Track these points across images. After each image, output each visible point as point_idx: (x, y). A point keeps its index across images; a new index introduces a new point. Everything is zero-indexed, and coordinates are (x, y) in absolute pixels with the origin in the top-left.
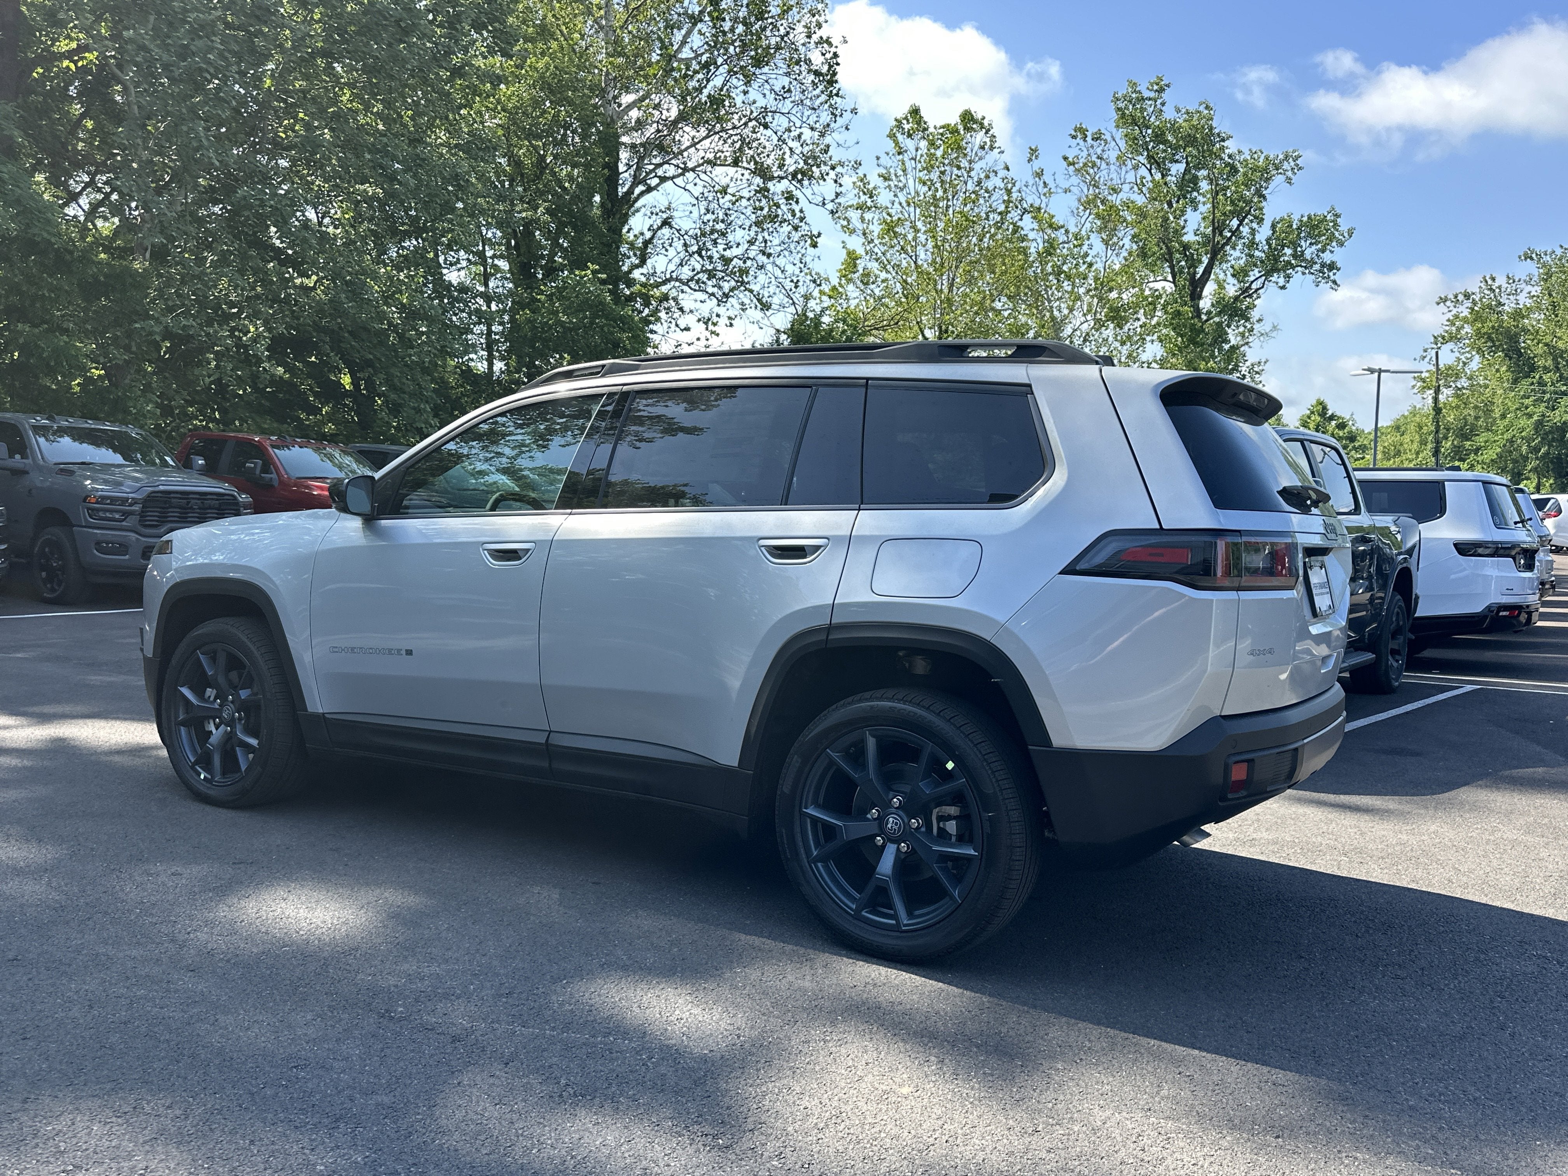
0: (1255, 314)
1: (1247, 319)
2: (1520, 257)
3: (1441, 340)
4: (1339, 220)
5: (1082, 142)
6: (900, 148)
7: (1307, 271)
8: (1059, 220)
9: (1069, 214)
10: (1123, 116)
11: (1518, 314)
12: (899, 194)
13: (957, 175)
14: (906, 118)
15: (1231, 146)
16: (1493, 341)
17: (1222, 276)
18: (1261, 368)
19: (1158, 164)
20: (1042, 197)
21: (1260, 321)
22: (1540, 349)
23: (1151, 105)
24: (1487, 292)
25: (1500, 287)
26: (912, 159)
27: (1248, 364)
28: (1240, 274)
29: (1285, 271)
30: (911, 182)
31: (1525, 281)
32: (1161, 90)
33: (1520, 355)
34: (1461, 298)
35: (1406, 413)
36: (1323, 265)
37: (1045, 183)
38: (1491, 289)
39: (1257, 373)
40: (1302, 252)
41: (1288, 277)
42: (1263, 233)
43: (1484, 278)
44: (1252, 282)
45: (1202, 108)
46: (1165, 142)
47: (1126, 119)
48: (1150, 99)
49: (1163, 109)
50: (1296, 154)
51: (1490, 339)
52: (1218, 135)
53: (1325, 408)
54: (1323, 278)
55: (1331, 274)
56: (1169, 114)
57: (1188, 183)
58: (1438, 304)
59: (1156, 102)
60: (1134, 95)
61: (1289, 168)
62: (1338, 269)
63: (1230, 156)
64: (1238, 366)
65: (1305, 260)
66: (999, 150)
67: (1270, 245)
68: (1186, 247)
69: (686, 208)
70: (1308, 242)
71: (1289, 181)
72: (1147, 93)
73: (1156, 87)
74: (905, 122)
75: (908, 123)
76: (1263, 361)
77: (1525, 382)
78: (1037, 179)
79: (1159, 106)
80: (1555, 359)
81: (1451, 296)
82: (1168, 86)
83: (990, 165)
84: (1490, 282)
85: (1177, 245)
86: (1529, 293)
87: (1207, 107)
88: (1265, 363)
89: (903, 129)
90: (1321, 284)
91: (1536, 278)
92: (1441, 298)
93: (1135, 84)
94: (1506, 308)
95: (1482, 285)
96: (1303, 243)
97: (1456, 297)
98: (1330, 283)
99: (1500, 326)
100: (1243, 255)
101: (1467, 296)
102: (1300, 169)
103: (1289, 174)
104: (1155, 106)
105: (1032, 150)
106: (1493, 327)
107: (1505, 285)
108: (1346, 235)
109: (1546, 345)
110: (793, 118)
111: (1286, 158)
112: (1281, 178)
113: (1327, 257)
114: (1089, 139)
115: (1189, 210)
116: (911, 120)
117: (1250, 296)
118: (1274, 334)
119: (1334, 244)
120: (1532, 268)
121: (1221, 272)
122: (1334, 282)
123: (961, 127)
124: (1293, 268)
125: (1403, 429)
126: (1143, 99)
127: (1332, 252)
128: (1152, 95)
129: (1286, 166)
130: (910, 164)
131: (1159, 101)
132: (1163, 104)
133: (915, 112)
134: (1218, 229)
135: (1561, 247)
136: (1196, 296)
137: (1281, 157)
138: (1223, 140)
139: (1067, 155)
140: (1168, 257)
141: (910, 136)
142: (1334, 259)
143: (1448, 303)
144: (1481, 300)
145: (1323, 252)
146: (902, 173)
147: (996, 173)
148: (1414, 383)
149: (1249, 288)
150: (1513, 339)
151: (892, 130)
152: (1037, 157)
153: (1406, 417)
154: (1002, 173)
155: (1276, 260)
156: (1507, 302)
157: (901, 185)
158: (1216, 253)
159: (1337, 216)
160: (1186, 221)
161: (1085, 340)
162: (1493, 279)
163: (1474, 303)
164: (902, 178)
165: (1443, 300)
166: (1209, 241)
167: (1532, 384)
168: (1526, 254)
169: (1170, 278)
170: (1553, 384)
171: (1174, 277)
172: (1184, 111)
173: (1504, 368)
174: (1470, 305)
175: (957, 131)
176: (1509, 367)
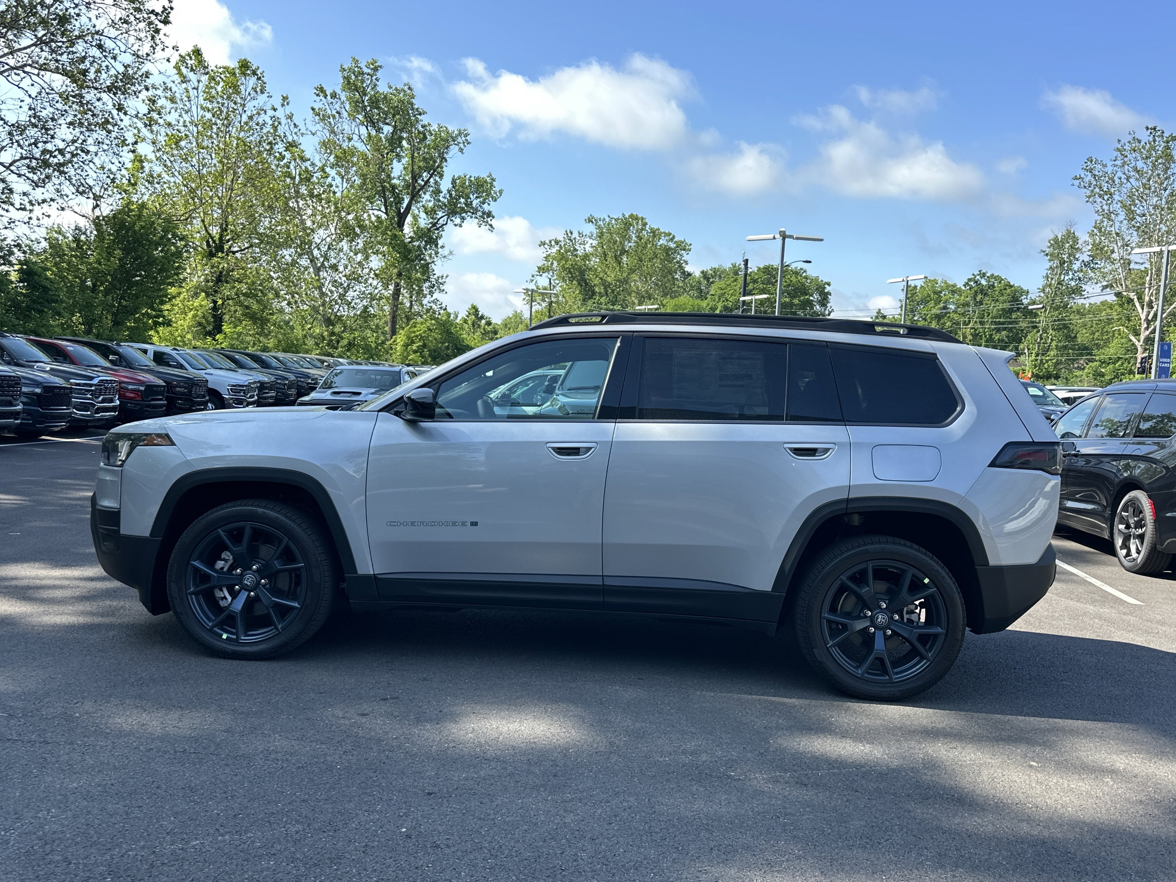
0: (440, 242)
1: (436, 246)
2: (586, 220)
3: (542, 270)
4: (494, 183)
5: (323, 99)
6: (184, 77)
7: (474, 216)
8: (307, 155)
9: (314, 151)
10: (349, 83)
11: (586, 257)
12: (184, 115)
13: (233, 108)
14: (189, 55)
15: (424, 119)
16: (571, 273)
17: (416, 212)
18: (444, 280)
19: (374, 123)
20: (293, 135)
21: (443, 247)
22: (597, 281)
23: (368, 79)
24: (567, 241)
25: (575, 239)
26: (194, 88)
27: (436, 277)
28: (430, 212)
29: (460, 214)
30: (194, 108)
31: (589, 237)
32: (376, 69)
33: (587, 284)
34: (553, 243)
35: (511, 316)
36: (484, 213)
37: (295, 124)
38: (570, 240)
39: (441, 284)
40: (471, 202)
41: (463, 219)
42: (445, 185)
43: (566, 231)
44: (439, 220)
45: (406, 88)
46: (378, 108)
47: (349, 85)
48: (368, 74)
49: (378, 83)
50: (466, 132)
51: (570, 272)
52: (417, 109)
53: (477, 310)
54: (484, 222)
55: (489, 219)
56: (383, 88)
57: (395, 141)
58: (540, 246)
59: (372, 77)
60: (356, 69)
61: (461, 142)
62: (493, 217)
63: (423, 126)
64: (430, 278)
65: (472, 208)
66: (268, 95)
67: (451, 195)
68: (394, 187)
69: (16, 103)
70: (475, 196)
71: (461, 150)
72: (366, 70)
73: (372, 67)
74: (187, 58)
75: (191, 59)
76: (445, 276)
77: (590, 302)
78: (289, 120)
79: (374, 81)
80: (605, 288)
81: (547, 242)
82: (380, 67)
83: (261, 105)
84: (569, 235)
85: (388, 185)
86: (591, 244)
87: (410, 88)
88: (447, 277)
89: (187, 64)
90: (482, 226)
91: (595, 235)
92: (542, 242)
93: (357, 61)
94: (578, 252)
95: (565, 236)
96: (471, 196)
97: (550, 242)
98: (488, 226)
99: (576, 264)
100: (432, 199)
101: (557, 242)
102: (468, 143)
103: (461, 145)
104: (372, 80)
105: (284, 97)
106: (572, 265)
107: (578, 238)
108: (498, 194)
109: (601, 279)
110: (118, 43)
111: (460, 134)
112: (457, 148)
113: (486, 207)
114: (329, 97)
115: (395, 161)
116: (193, 58)
117: (437, 229)
118: (450, 257)
119: (490, 199)
120: (591, 228)
121: (416, 209)
122: (491, 225)
123: (237, 71)
124: (466, 212)
125: (509, 326)
126: (363, 74)
127: (489, 204)
128: (369, 71)
129: (459, 140)
130: (193, 93)
131: (374, 77)
132: (377, 80)
133: (197, 52)
134: (415, 178)
135: (609, 216)
136: (401, 224)
137: (456, 132)
138: (420, 114)
139: (315, 107)
140: (382, 193)
141: (192, 70)
142: (491, 210)
143: (546, 246)
144: (564, 245)
145: (484, 203)
146: (187, 99)
147: (265, 112)
148: (524, 297)
149: (437, 223)
150: (582, 273)
151: (177, 63)
152: (288, 104)
153: (511, 319)
154: (271, 113)
155: (455, 205)
156: (579, 248)
157: (186, 108)
158: (415, 196)
159: (493, 180)
160: (392, 168)
161: (329, 248)
162: (571, 233)
163: (561, 247)
164: (187, 103)
165: (543, 244)
166: (409, 186)
167: (594, 303)
168: (589, 219)
169: (383, 209)
170: (606, 305)
171: (386, 209)
172: (394, 87)
173: (577, 292)
174: (558, 249)
175: (234, 74)
176: (581, 292)
